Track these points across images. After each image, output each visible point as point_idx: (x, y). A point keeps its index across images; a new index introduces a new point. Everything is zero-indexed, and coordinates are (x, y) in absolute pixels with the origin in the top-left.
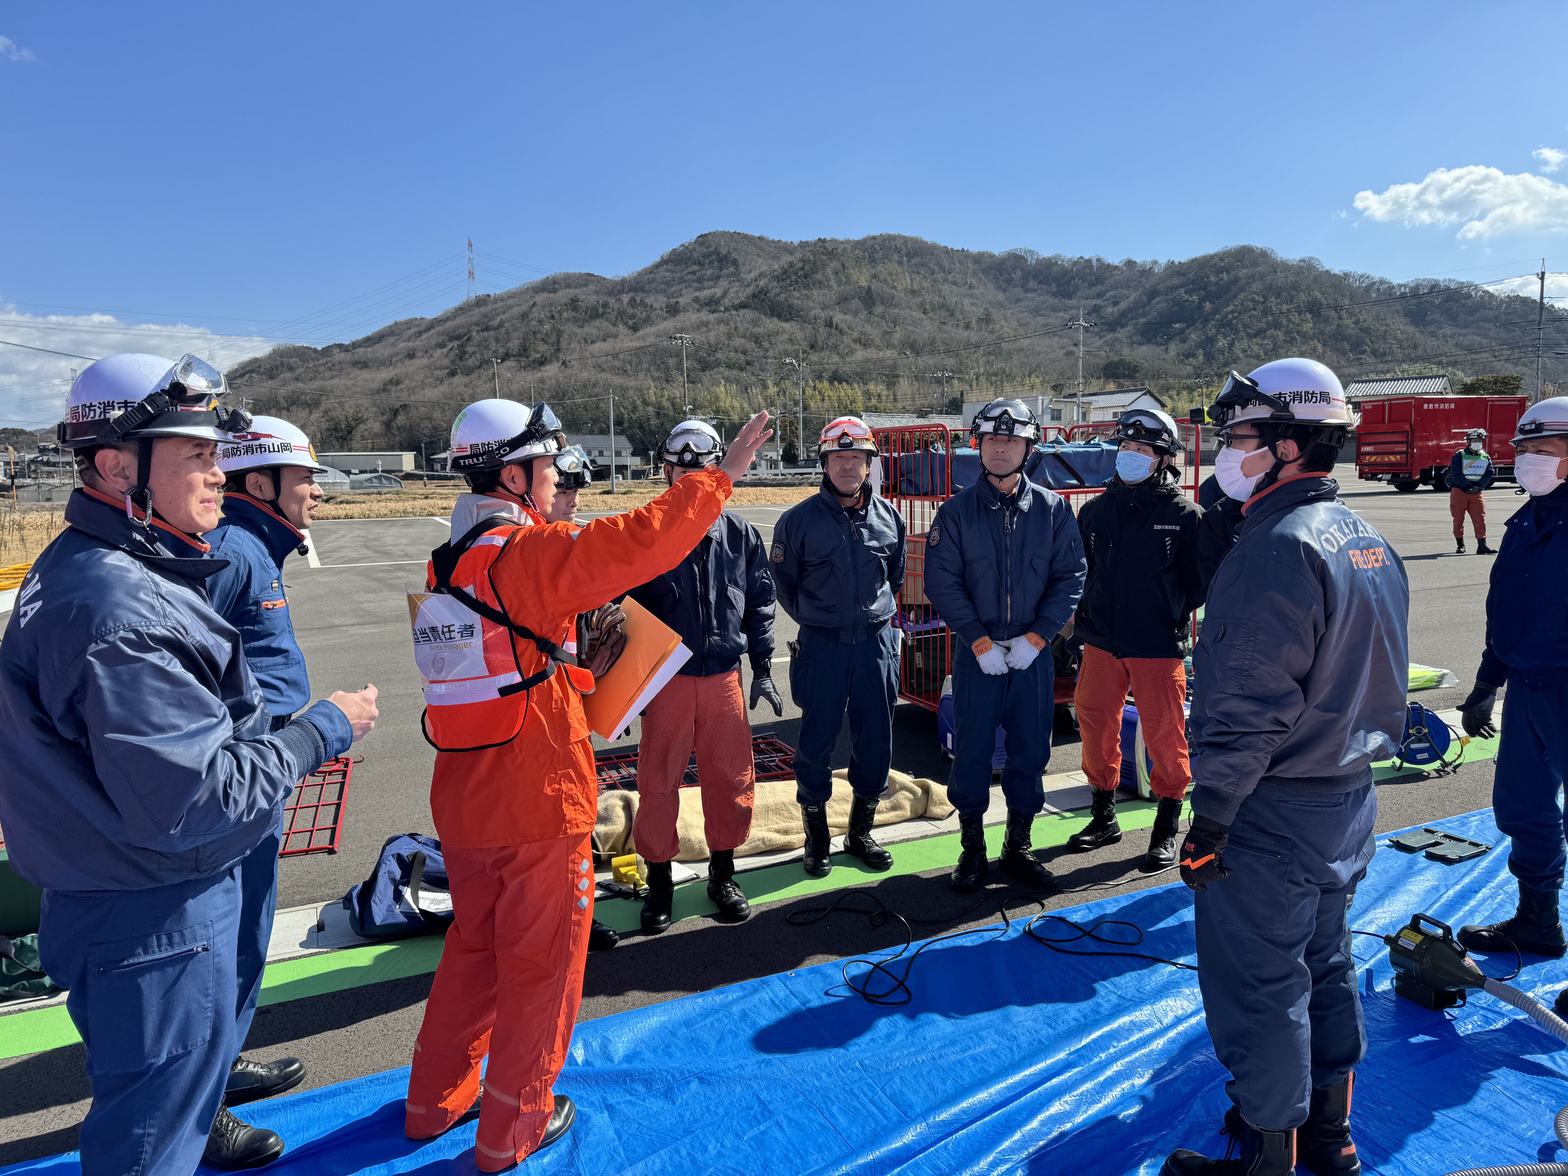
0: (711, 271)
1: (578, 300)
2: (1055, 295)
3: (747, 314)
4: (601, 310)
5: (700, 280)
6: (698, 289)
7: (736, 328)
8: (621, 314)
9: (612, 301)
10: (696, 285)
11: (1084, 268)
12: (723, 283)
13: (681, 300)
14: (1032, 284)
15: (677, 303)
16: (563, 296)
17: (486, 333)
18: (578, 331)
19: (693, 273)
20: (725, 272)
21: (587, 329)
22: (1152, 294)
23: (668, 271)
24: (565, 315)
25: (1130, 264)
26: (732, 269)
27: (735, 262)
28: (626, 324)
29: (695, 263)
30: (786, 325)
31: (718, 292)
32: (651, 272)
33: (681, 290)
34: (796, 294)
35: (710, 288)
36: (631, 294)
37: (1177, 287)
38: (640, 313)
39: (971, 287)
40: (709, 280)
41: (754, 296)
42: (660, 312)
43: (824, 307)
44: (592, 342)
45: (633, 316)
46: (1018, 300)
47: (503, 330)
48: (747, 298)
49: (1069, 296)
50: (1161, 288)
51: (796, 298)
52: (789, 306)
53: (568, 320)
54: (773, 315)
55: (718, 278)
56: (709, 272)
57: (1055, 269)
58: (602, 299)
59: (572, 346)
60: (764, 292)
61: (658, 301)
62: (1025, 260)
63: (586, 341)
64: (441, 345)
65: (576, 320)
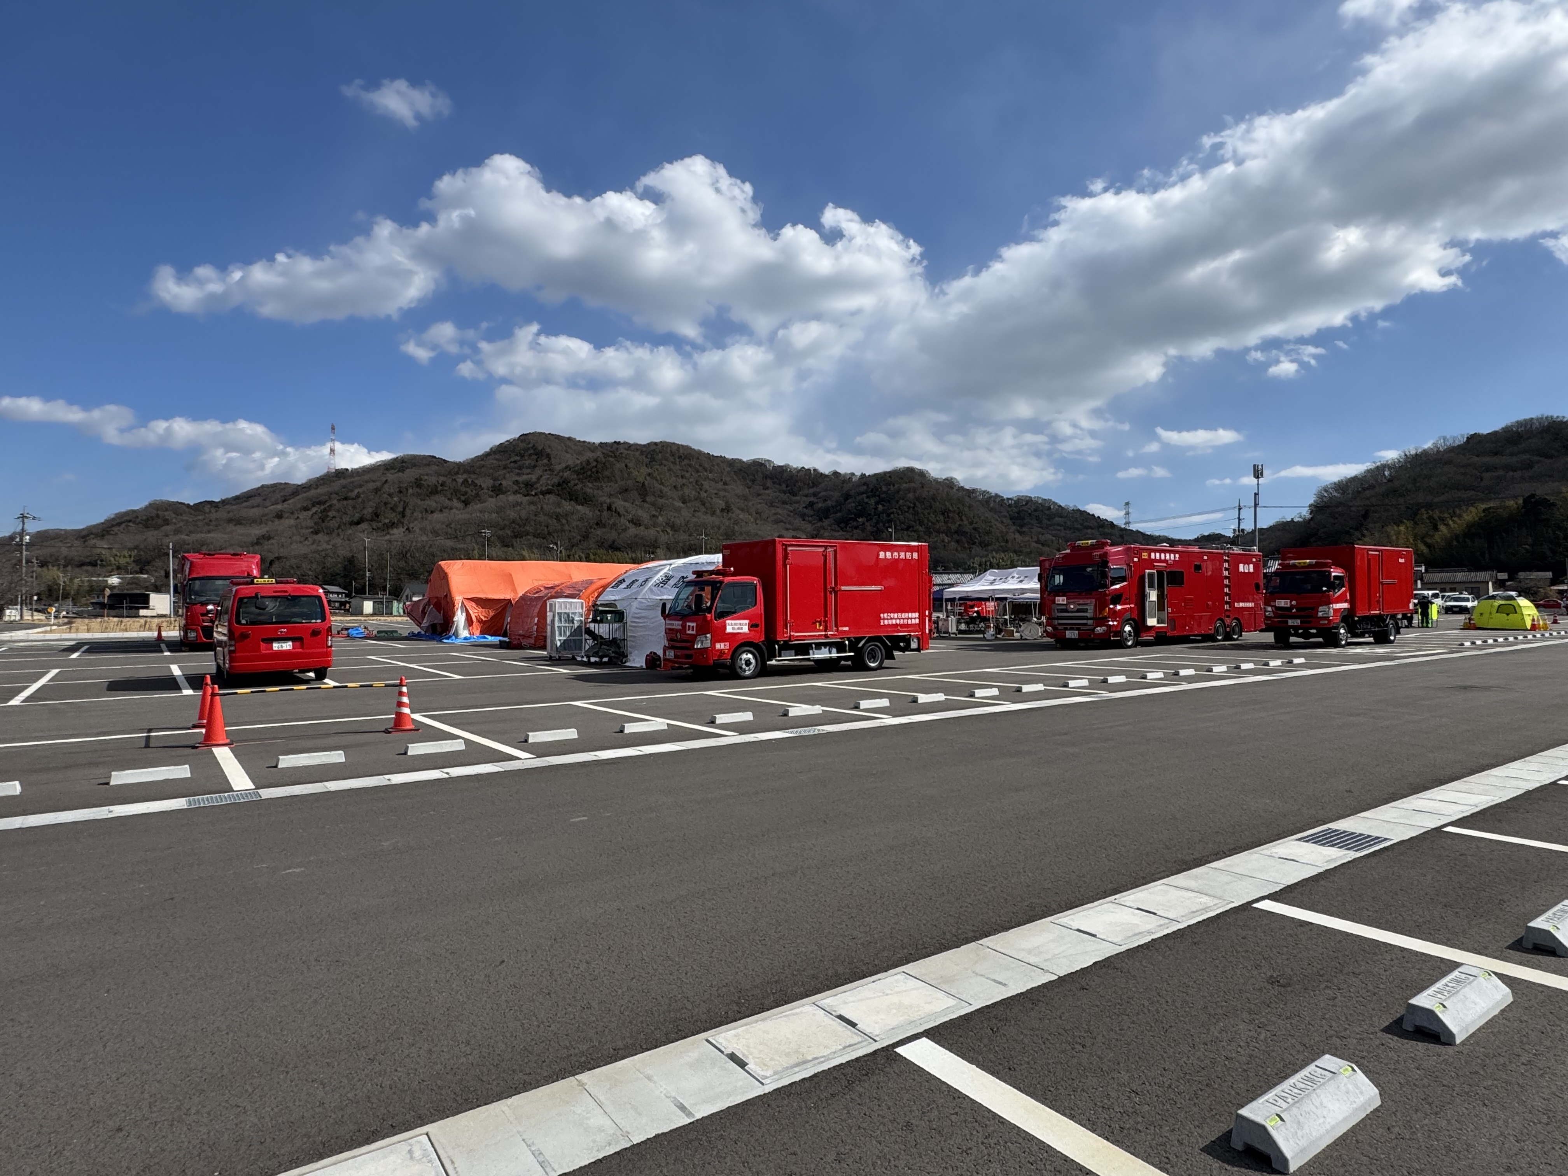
0: (529, 461)
1: (421, 480)
2: (785, 493)
3: (552, 498)
4: (440, 488)
5: (520, 468)
6: (518, 474)
7: (542, 508)
8: (456, 492)
9: (449, 481)
10: (517, 471)
11: (805, 475)
12: (538, 471)
13: (504, 482)
14: (769, 483)
15: (501, 484)
16: (410, 475)
17: (345, 502)
18: (420, 502)
19: (515, 462)
20: (540, 463)
21: (427, 502)
22: (847, 497)
23: (497, 459)
24: (410, 491)
25: (836, 474)
26: (545, 461)
27: (548, 456)
28: (459, 499)
29: (517, 455)
30: (580, 507)
31: (534, 478)
32: (482, 460)
33: (505, 474)
34: (590, 485)
35: (528, 474)
36: (465, 476)
37: (862, 493)
38: (471, 492)
39: (725, 484)
40: (527, 468)
41: (559, 485)
42: (486, 491)
43: (610, 495)
44: (432, 512)
45: (465, 493)
46: (759, 495)
47: (360, 500)
48: (553, 486)
49: (795, 495)
50: (852, 492)
51: (589, 488)
52: (584, 493)
53: (413, 495)
54: (571, 500)
55: (535, 466)
56: (527, 462)
57: (785, 474)
58: (442, 479)
59: (415, 514)
60: (566, 482)
61: (486, 483)
62: (765, 466)
63: (426, 511)
64: (306, 509)
65: (419, 495)
